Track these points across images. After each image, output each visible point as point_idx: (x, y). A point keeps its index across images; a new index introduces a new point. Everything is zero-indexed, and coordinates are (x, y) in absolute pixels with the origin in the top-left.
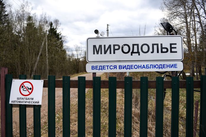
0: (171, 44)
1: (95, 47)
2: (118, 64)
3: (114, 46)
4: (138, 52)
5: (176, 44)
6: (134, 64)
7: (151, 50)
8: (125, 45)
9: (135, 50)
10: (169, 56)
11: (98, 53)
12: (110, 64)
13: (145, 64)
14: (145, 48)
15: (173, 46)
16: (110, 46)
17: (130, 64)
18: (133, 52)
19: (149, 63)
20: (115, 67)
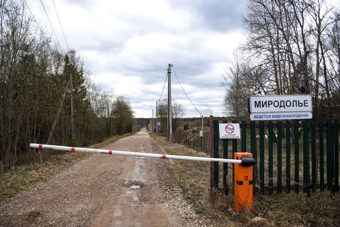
0: (304, 101)
1: (256, 102)
2: (271, 114)
3: (269, 102)
4: (284, 106)
5: (307, 101)
6: (281, 114)
7: (292, 105)
8: (275, 101)
9: (282, 105)
10: (303, 108)
11: (258, 107)
12: (266, 114)
13: (289, 114)
14: (288, 104)
15: (306, 102)
16: (266, 102)
17: (279, 114)
18: (281, 106)
19: (291, 114)
20: (270, 116)
